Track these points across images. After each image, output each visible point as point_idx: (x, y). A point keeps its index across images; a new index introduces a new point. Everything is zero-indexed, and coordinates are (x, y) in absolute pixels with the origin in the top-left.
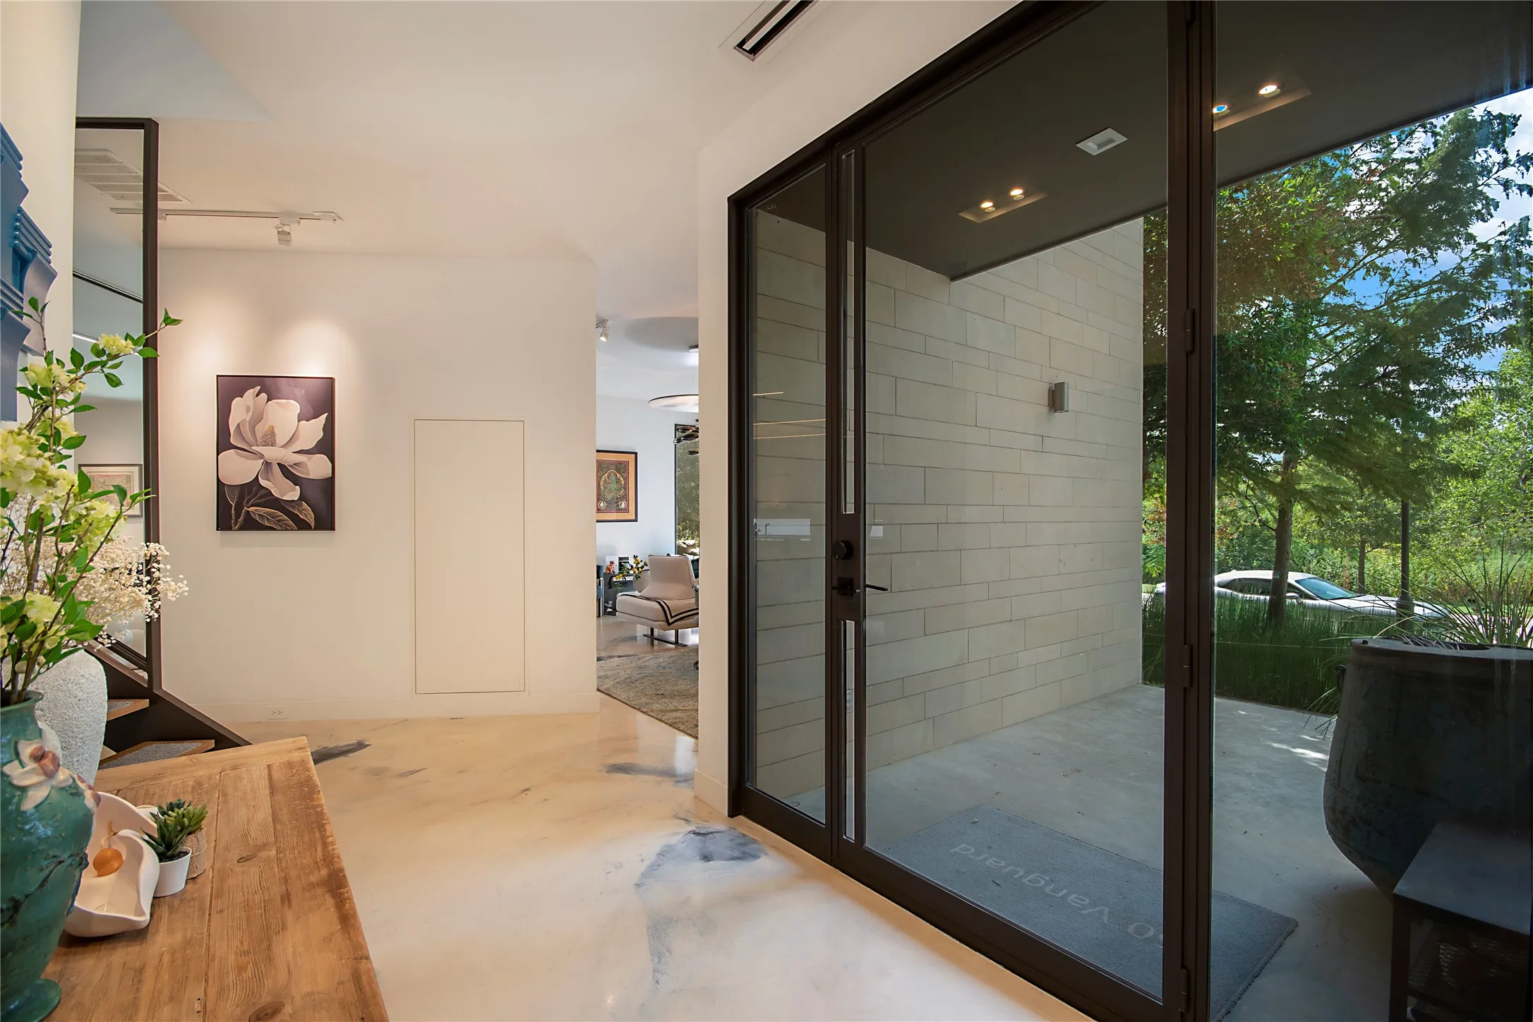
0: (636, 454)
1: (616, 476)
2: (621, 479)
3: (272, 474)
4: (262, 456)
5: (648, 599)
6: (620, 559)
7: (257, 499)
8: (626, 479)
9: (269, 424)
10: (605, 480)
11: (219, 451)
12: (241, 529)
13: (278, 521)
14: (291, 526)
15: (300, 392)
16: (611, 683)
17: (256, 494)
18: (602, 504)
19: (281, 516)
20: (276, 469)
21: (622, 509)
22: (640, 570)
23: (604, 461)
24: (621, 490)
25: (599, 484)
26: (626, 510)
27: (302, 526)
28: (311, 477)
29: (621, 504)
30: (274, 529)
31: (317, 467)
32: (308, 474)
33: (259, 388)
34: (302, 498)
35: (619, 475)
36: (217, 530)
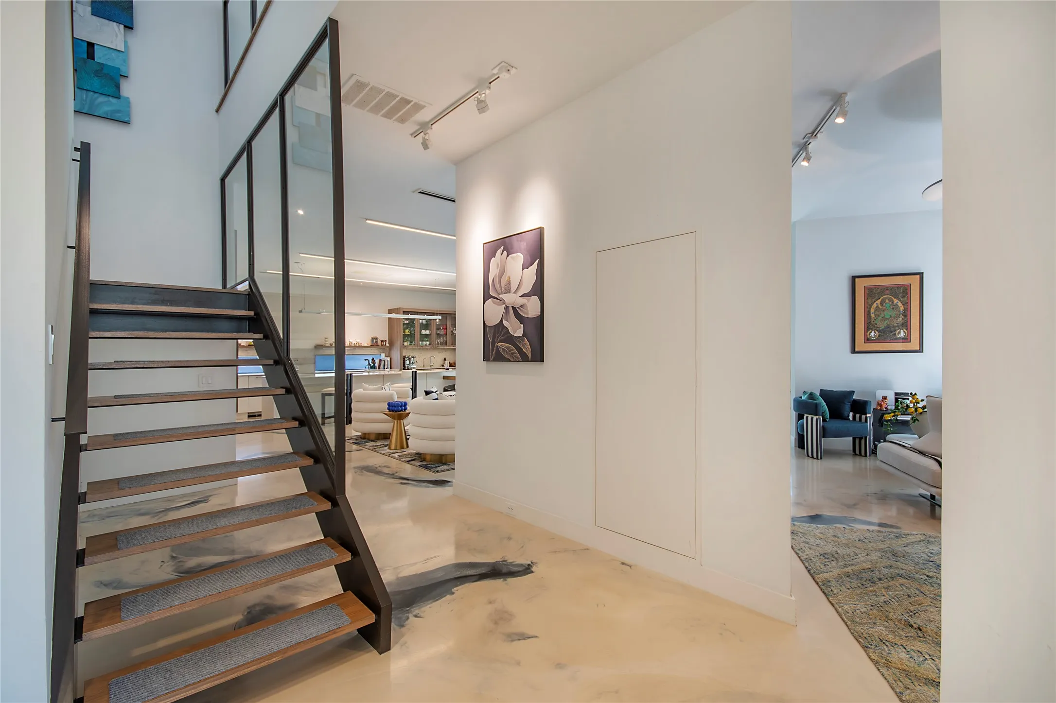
0: (921, 275)
1: (893, 302)
2: (900, 304)
3: (509, 317)
4: (503, 301)
5: (922, 453)
6: (896, 394)
7: (502, 336)
8: (907, 305)
9: (508, 275)
10: (877, 307)
11: (485, 299)
12: (494, 360)
13: (512, 354)
14: (518, 358)
15: (523, 245)
16: (836, 572)
17: (501, 332)
18: (872, 334)
19: (513, 350)
20: (511, 310)
21: (900, 338)
22: (921, 410)
23: (876, 287)
24: (899, 317)
25: (869, 312)
26: (907, 339)
27: (524, 358)
28: (530, 316)
29: (899, 333)
30: (510, 361)
31: (532, 308)
32: (528, 314)
33: (503, 247)
34: (524, 335)
35: (896, 301)
36: (484, 361)
